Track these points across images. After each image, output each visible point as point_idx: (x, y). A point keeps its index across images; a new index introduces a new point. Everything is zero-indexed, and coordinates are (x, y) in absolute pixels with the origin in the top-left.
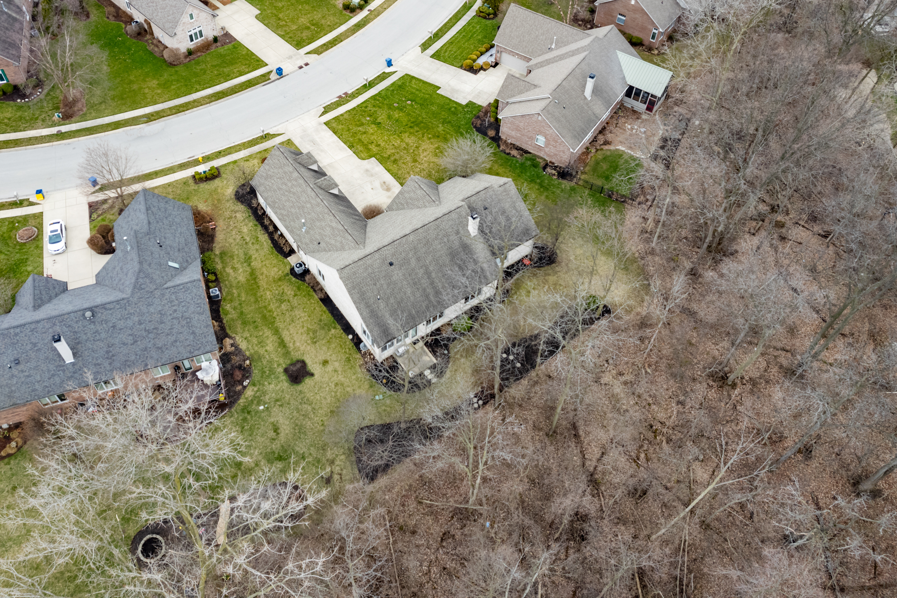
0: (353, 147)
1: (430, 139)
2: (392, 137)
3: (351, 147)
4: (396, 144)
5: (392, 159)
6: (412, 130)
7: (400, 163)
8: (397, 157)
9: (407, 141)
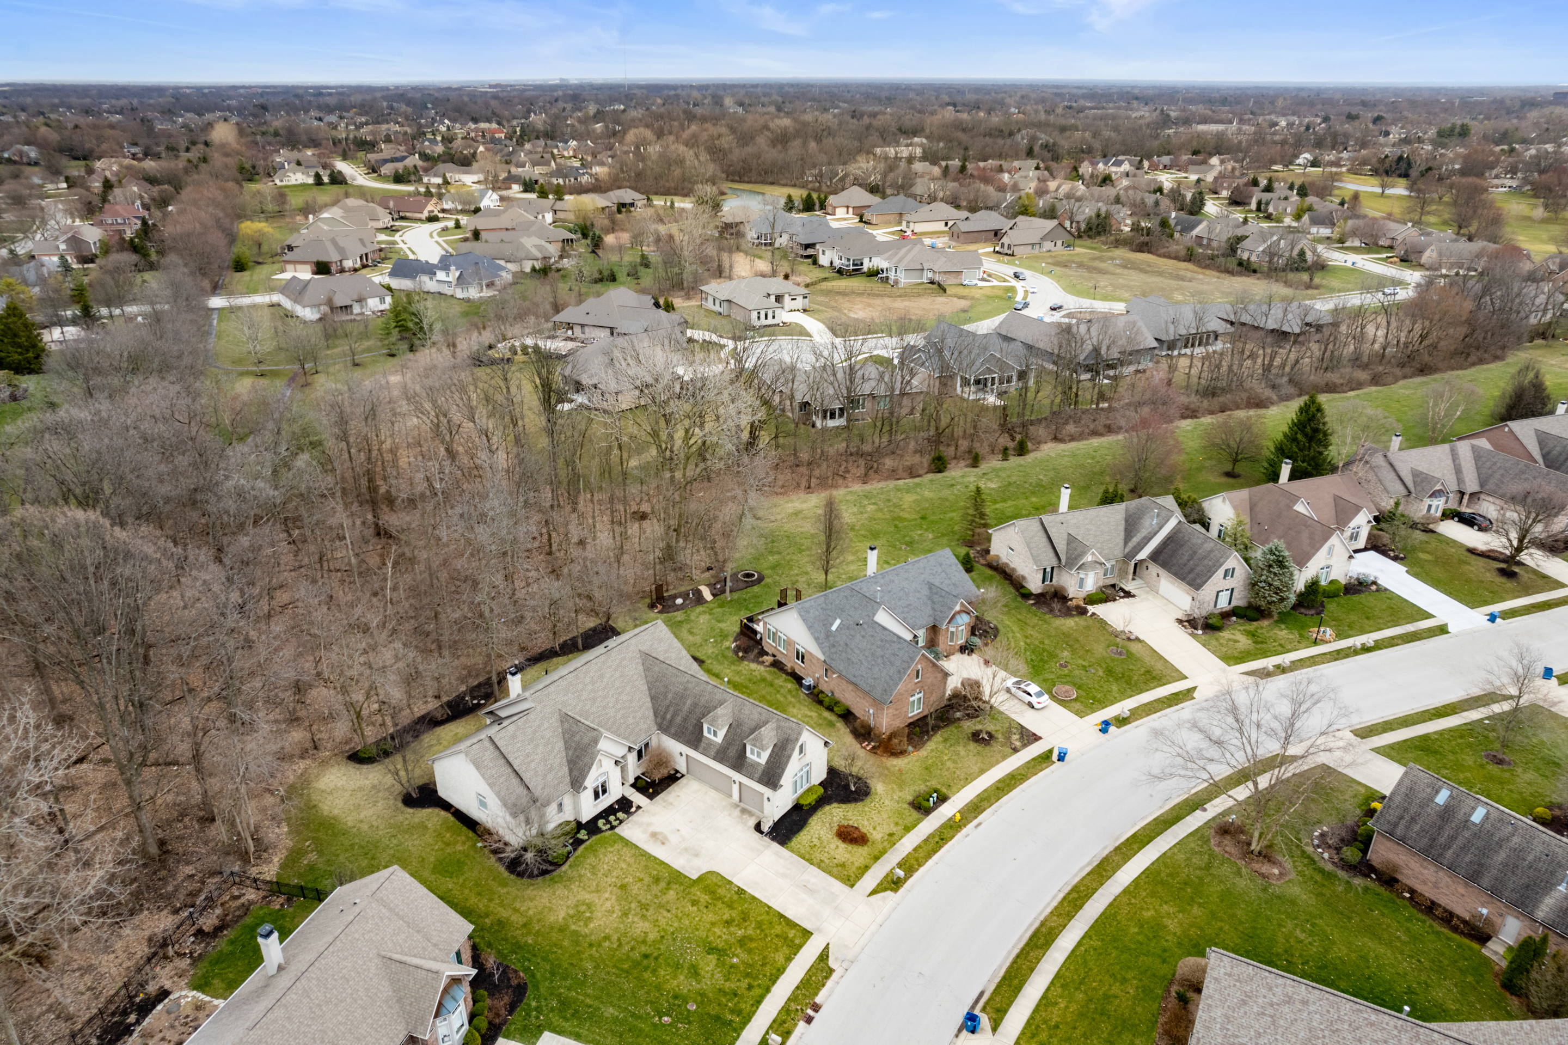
0: (737, 893)
1: (607, 938)
2: (676, 925)
3: (741, 891)
4: (665, 913)
5: (663, 885)
6: (643, 949)
7: (647, 880)
8: (656, 889)
9: (647, 924)
